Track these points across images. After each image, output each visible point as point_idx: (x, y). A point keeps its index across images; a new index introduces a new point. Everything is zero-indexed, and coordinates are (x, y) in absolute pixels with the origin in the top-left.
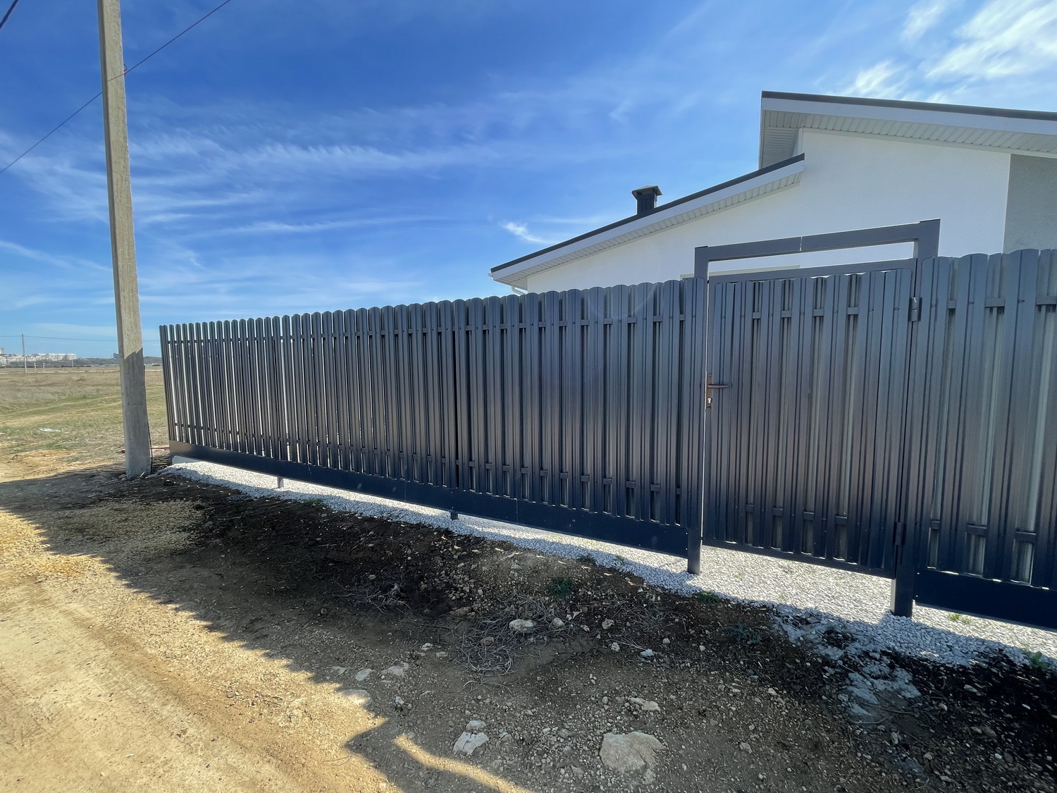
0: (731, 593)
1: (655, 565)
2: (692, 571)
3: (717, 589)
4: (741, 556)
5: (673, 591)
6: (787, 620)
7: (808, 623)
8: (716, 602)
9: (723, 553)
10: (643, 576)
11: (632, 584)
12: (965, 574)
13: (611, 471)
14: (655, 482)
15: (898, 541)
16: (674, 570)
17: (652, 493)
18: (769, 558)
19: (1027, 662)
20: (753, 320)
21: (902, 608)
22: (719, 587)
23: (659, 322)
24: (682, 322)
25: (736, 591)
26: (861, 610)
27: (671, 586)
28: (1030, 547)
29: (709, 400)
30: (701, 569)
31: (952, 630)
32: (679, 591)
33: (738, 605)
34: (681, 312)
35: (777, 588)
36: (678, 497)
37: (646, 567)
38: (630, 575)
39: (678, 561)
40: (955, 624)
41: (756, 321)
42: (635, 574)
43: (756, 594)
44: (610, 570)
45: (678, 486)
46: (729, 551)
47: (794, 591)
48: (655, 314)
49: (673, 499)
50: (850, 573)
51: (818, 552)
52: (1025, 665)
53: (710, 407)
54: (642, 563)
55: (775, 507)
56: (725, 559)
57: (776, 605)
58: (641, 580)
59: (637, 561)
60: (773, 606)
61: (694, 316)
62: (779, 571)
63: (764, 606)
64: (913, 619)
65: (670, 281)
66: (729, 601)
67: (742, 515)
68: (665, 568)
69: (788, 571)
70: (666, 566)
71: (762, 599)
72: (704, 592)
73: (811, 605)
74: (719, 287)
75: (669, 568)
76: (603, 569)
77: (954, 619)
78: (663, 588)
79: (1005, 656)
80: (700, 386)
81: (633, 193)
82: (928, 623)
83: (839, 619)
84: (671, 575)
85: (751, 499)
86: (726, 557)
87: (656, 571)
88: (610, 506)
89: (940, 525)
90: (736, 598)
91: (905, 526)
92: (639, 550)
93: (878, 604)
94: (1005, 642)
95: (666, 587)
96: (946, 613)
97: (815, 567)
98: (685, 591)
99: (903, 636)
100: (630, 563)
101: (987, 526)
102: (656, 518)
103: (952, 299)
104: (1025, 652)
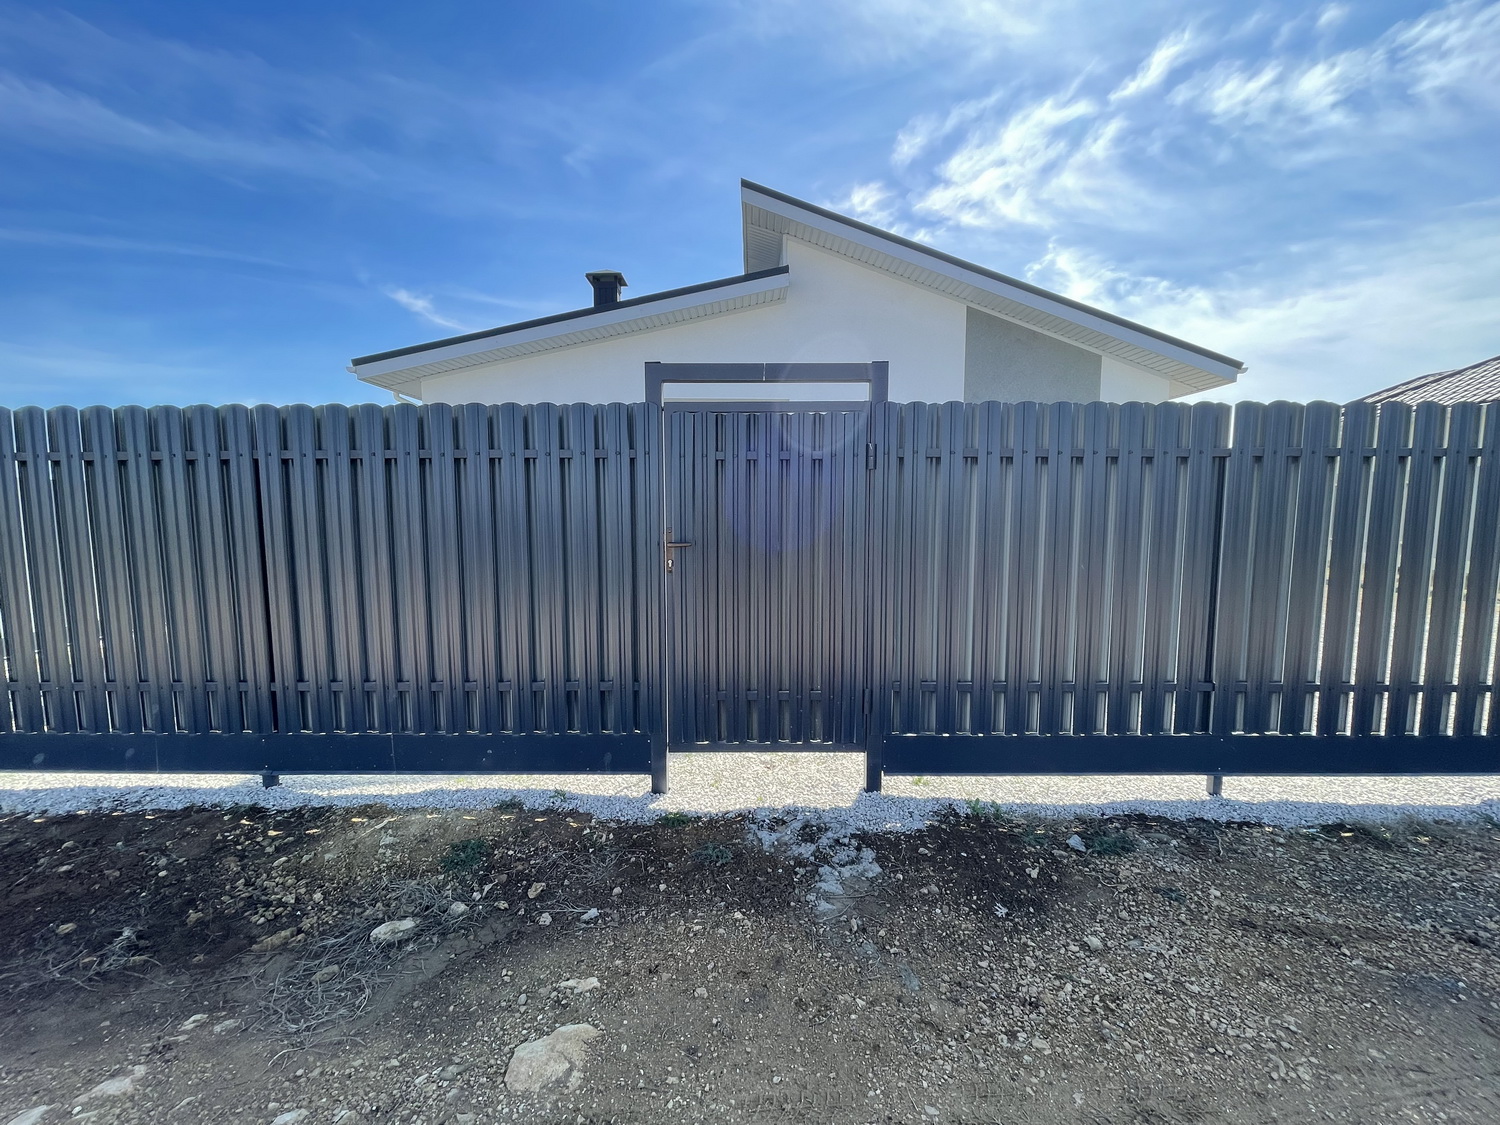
0: (703, 808)
1: (610, 792)
2: (657, 790)
3: (687, 806)
4: (721, 760)
5: (631, 823)
6: (762, 826)
7: (784, 823)
8: (684, 823)
9: (699, 759)
10: (591, 811)
11: (575, 825)
12: (922, 734)
13: (544, 672)
14: (606, 679)
15: (866, 711)
16: (635, 794)
17: (602, 693)
18: (750, 754)
19: (969, 811)
20: (717, 461)
21: (873, 784)
22: (689, 804)
23: (604, 459)
24: (632, 461)
25: (709, 804)
26: (837, 794)
27: (629, 815)
28: (969, 695)
29: (670, 562)
30: (669, 785)
31: (914, 795)
32: (639, 820)
33: (711, 820)
34: (631, 447)
35: (757, 789)
36: (636, 694)
37: (597, 798)
38: (573, 813)
39: (642, 781)
40: (917, 788)
41: (720, 463)
42: (581, 811)
43: (733, 802)
44: (543, 814)
45: (636, 679)
46: (706, 754)
47: (774, 790)
48: (597, 447)
49: (630, 697)
50: (832, 754)
51: (795, 738)
52: (967, 814)
53: (671, 572)
54: (591, 793)
55: (749, 690)
56: (700, 766)
57: (752, 811)
58: (589, 817)
59: (585, 792)
60: (749, 812)
61: (647, 453)
62: (761, 769)
63: (740, 815)
64: (883, 792)
65: (616, 403)
66: (699, 818)
67: (714, 705)
68: (623, 794)
69: (770, 766)
70: (625, 790)
71: (738, 807)
72: (670, 813)
73: (789, 801)
74: (676, 417)
75: (629, 793)
76: (534, 812)
77: (917, 784)
78: (619, 822)
79: (954, 810)
80: (659, 544)
81: (588, 276)
82: (895, 794)
83: (816, 811)
84: (629, 801)
85: (723, 685)
86: (701, 763)
87: (609, 801)
88: (544, 720)
89: (900, 685)
90: (709, 812)
91: (872, 692)
92: (590, 776)
93: (854, 784)
94: (955, 796)
95: (622, 819)
96: (910, 778)
97: (798, 755)
98: (646, 819)
99: (873, 814)
100: (574, 797)
101: (937, 681)
102: (609, 726)
103: (901, 446)
104: (968, 802)
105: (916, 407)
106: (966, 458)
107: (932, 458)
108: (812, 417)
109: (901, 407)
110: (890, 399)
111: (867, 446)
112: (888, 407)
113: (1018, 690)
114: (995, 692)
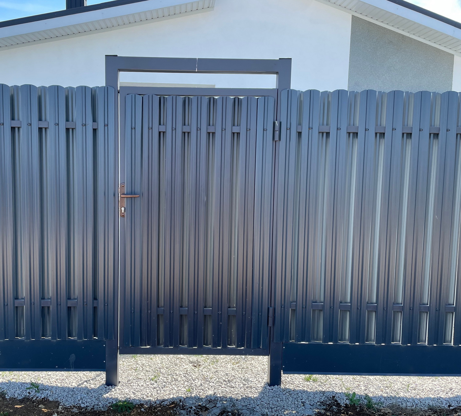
0: (145, 397)
1: (74, 384)
2: (110, 383)
3: (132, 396)
4: (159, 360)
5: (89, 408)
6: (190, 411)
7: (207, 409)
8: (130, 409)
9: (142, 359)
10: (59, 399)
11: (45, 410)
12: (313, 342)
13: (24, 292)
14: (72, 298)
15: (270, 324)
16: (93, 386)
17: (69, 308)
18: (182, 356)
20: (160, 133)
21: (275, 380)
22: (134, 393)
23: (73, 129)
24: (95, 131)
25: (150, 394)
26: (247, 387)
27: (88, 403)
28: (348, 313)
29: (123, 209)
30: (120, 379)
31: (305, 389)
32: (96, 406)
33: (151, 407)
34: (94, 120)
35: (186, 383)
36: (95, 309)
37: (63, 389)
38: (45, 401)
39: (98, 376)
40: (308, 383)
41: (162, 134)
42: (51, 399)
43: (168, 392)
44: (21, 401)
45: (95, 298)
46: (148, 356)
47: (199, 383)
48: (67, 120)
49: (90, 311)
50: (243, 357)
51: (215, 344)
53: (123, 216)
54: (59, 385)
55: (181, 307)
56: (143, 365)
57: (183, 399)
58: (57, 404)
59: (54, 384)
60: (180, 401)
61: (106, 125)
62: (189, 367)
63: (173, 403)
64: (282, 386)
65: (82, 87)
66: (142, 405)
67: (154, 318)
68: (83, 386)
69: (196, 365)
70: (85, 383)
71: (171, 396)
72: (120, 401)
73: (211, 392)
74: (129, 98)
75: (88, 385)
76: (14, 400)
77: (308, 380)
78: (80, 408)
80: (114, 195)
82: (292, 387)
83: (231, 399)
84: (88, 391)
85: (162, 303)
86: (144, 362)
87: (73, 391)
88: (23, 328)
89: (296, 305)
90: (150, 401)
91: (274, 309)
92: (58, 372)
93: (260, 379)
94: (337, 390)
95: (82, 405)
96: (303, 376)
97: (218, 357)
98: (101, 406)
99: (275, 403)
100: (45, 388)
101: (324, 302)
102: (74, 334)
103: (300, 124)
104: (347, 395)
105: (311, 93)
106: (349, 133)
107: (323, 133)
108: (233, 101)
109: (300, 94)
110: (293, 87)
111: (274, 123)
112: (291, 93)
113: (386, 309)
114: (368, 311)
